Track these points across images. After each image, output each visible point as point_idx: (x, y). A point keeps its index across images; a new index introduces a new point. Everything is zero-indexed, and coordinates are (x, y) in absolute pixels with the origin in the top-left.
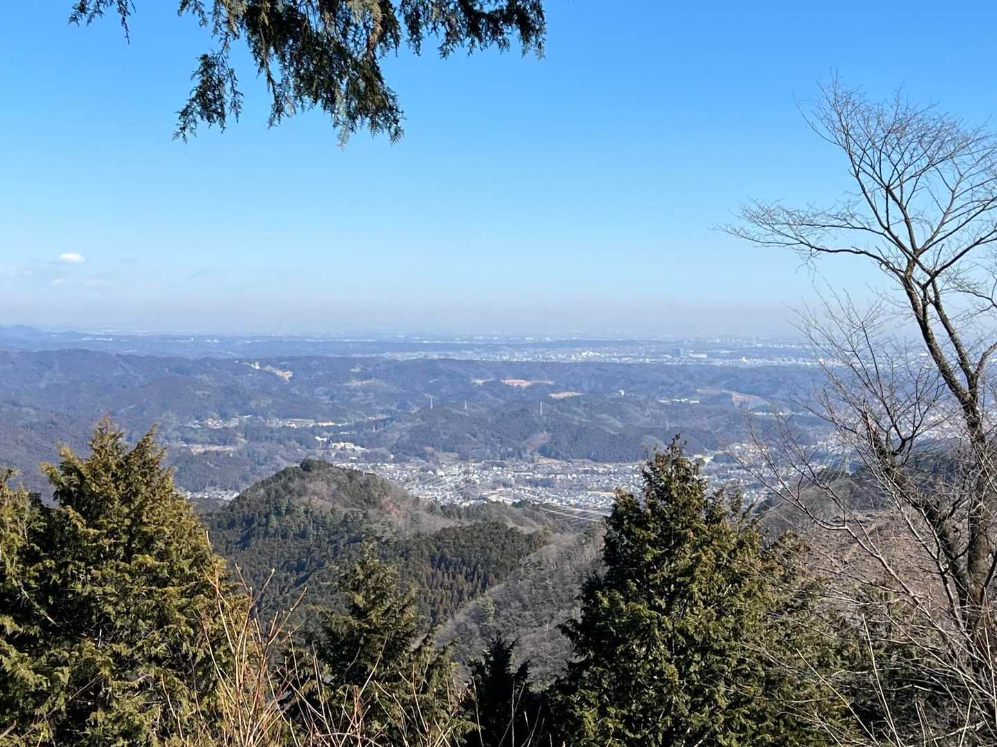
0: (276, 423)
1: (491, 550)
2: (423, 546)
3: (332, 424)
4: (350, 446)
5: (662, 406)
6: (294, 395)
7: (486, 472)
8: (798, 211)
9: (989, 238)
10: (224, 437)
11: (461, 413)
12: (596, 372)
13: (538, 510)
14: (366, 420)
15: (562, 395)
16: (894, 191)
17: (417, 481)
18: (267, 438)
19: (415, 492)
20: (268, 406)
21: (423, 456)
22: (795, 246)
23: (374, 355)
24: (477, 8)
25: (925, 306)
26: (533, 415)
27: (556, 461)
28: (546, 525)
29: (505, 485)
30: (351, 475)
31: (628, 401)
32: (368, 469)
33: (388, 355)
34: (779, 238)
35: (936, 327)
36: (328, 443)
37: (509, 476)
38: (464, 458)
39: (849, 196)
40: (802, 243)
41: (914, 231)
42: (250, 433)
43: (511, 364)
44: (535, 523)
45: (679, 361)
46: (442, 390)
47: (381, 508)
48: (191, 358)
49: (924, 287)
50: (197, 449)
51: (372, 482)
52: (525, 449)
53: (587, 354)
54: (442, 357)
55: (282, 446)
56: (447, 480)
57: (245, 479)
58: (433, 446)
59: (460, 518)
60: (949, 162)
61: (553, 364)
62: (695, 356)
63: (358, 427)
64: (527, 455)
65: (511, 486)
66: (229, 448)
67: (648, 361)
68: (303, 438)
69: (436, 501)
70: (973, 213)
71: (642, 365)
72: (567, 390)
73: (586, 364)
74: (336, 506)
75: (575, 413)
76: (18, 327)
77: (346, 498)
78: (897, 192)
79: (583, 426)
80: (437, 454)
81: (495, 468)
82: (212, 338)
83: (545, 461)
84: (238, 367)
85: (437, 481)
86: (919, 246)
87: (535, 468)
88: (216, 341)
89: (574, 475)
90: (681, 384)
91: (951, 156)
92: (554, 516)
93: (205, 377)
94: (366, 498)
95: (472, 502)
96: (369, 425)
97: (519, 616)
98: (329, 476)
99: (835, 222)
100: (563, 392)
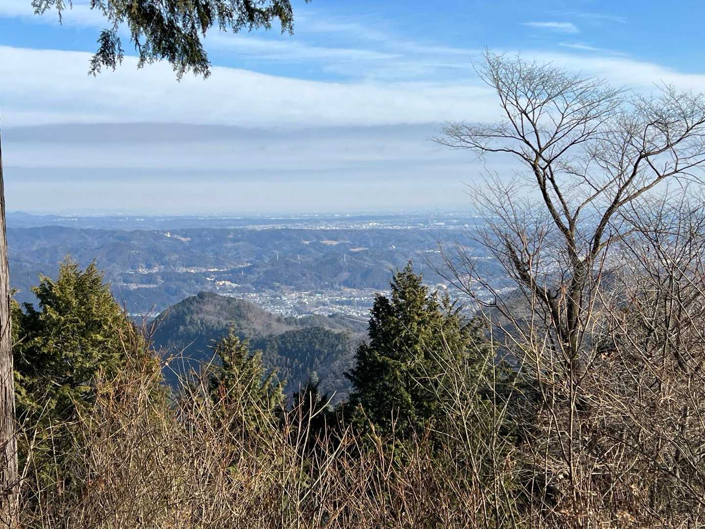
0: (182, 270)
1: (315, 343)
2: (274, 342)
3: (216, 270)
4: (228, 283)
5: (418, 255)
6: (193, 253)
7: (312, 297)
8: (474, 128)
9: (579, 140)
10: (149, 279)
11: (295, 261)
12: (377, 235)
13: (343, 319)
14: (237, 267)
15: (357, 250)
16: (528, 115)
17: (270, 303)
18: (176, 280)
19: (269, 310)
20: (176, 259)
21: (273, 288)
22: (473, 148)
23: (241, 227)
24: (253, 6)
25: (544, 180)
26: (340, 262)
27: (354, 290)
28: (349, 328)
29: (324, 304)
30: (229, 300)
31: (397, 252)
32: (239, 297)
33: (250, 227)
34: (464, 144)
35: (551, 192)
36: (214, 281)
37: (326, 299)
38: (298, 289)
39: (503, 118)
40: (477, 146)
41: (540, 137)
42: (165, 276)
43: (326, 231)
44: (342, 327)
45: (428, 227)
46: (284, 248)
47: (248, 320)
48: (128, 230)
49: (544, 169)
50: (133, 287)
51: (242, 305)
52: (335, 282)
53: (372, 224)
54: (284, 228)
55: (185, 284)
56: (288, 303)
57: (164, 305)
58: (279, 282)
59: (297, 325)
60: (560, 96)
61: (351, 231)
62: (438, 224)
63: (233, 271)
64: (337, 286)
65: (327, 305)
66: (152, 286)
67: (409, 228)
68: (199, 279)
69: (282, 316)
70: (572, 126)
71: (405, 230)
72: (360, 246)
73: (371, 231)
74: (220, 319)
75: (365, 260)
76: (17, 212)
77: (226, 314)
78: (530, 115)
79: (371, 268)
80: (283, 287)
81: (317, 295)
82: (140, 217)
83: (348, 290)
84: (157, 236)
85: (282, 303)
86: (542, 147)
87: (342, 294)
88: (142, 220)
89: (366, 298)
90: (429, 241)
91: (560, 93)
92: (353, 322)
93: (135, 242)
94: (239, 314)
95: (304, 315)
96: (240, 270)
97: (333, 382)
98: (215, 301)
99: (497, 134)
100: (358, 247)
